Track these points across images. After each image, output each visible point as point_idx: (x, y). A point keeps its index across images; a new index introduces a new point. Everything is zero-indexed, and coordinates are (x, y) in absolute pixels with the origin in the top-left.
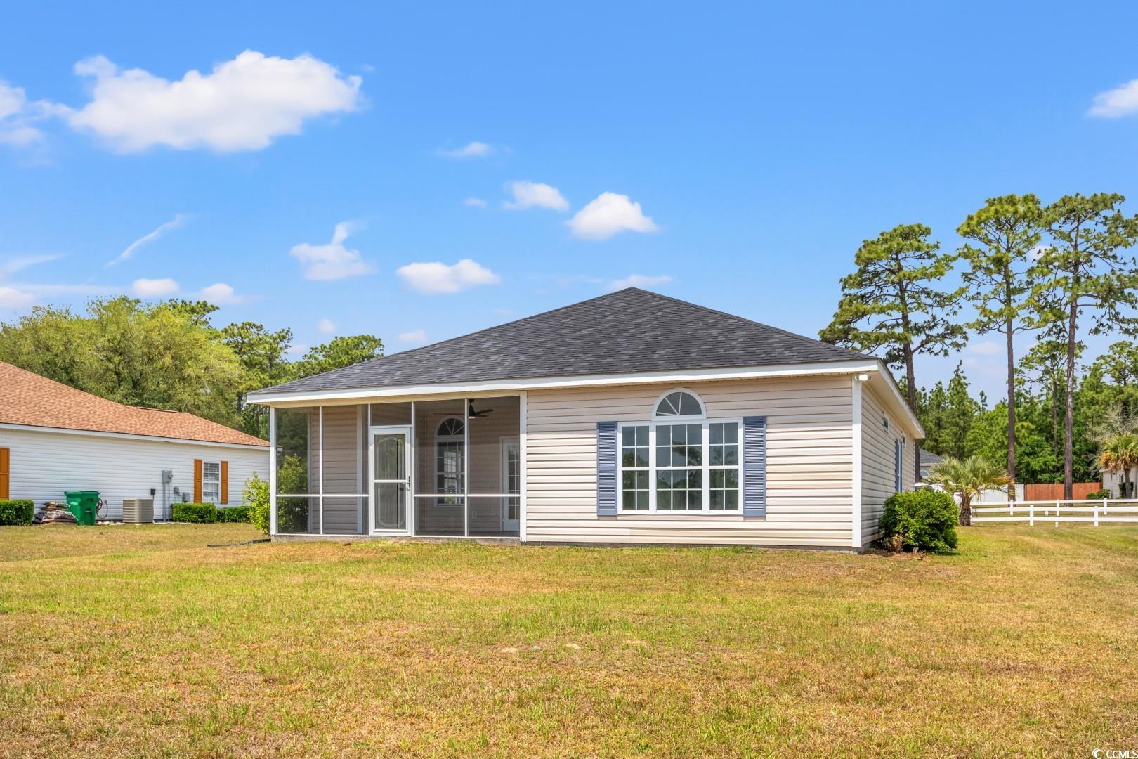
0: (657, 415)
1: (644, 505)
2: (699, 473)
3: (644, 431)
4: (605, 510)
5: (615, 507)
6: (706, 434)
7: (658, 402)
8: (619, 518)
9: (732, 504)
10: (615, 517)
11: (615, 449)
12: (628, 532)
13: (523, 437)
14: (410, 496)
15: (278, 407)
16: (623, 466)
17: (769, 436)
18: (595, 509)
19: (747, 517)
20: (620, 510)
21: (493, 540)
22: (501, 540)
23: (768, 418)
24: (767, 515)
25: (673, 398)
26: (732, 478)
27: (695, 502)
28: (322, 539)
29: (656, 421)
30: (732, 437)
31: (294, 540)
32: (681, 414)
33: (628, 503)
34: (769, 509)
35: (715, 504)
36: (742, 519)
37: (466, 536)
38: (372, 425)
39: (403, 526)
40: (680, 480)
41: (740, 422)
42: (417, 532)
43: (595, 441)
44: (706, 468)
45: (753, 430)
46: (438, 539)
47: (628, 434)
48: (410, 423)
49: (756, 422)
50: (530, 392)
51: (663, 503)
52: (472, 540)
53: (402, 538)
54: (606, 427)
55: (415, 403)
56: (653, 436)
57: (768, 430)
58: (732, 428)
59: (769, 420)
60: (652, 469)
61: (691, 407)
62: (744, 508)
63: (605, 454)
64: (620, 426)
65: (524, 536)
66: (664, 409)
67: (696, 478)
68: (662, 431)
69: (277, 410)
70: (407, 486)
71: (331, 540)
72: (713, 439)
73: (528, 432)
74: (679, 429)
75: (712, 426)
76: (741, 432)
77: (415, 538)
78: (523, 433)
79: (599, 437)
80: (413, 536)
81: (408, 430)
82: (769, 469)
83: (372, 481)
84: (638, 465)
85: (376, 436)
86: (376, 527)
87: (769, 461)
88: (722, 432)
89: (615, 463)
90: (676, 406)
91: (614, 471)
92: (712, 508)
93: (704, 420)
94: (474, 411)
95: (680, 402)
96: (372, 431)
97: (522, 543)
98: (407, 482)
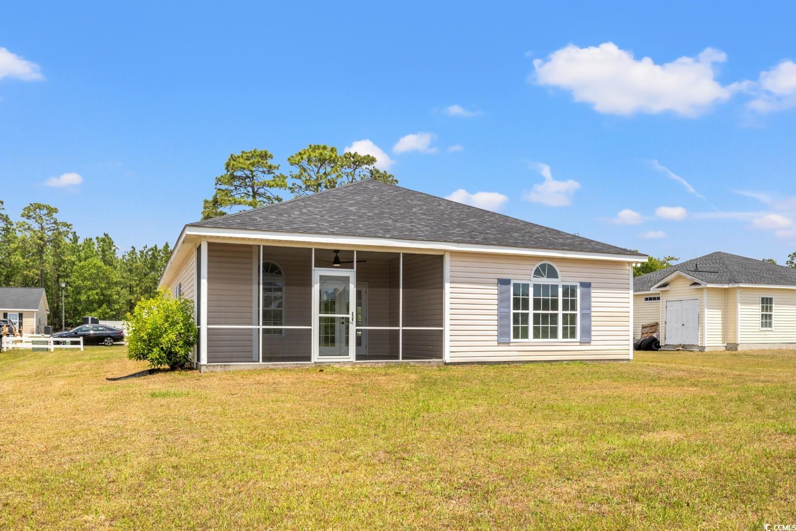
0: (534, 277)
1: (525, 335)
2: (557, 316)
3: (526, 286)
4: (503, 339)
5: (509, 337)
6: (560, 291)
7: (534, 269)
8: (511, 344)
9: (573, 335)
10: (508, 343)
11: (508, 298)
12: (517, 354)
13: (447, 287)
14: (353, 328)
15: (210, 241)
16: (514, 309)
17: (593, 295)
18: (496, 338)
19: (581, 343)
20: (512, 339)
21: (423, 362)
22: (429, 362)
23: (592, 284)
24: (592, 342)
25: (543, 266)
26: (573, 319)
27: (554, 334)
28: (263, 367)
29: (533, 281)
30: (573, 294)
32: (547, 277)
33: (516, 336)
34: (593, 338)
35: (565, 336)
36: (579, 344)
37: (401, 360)
38: (315, 266)
39: (346, 353)
41: (578, 285)
42: (358, 357)
43: (496, 292)
44: (560, 312)
45: (586, 289)
46: (378, 363)
47: (516, 286)
48: (352, 268)
49: (586, 285)
50: (453, 253)
52: (406, 363)
53: (345, 363)
54: (504, 282)
55: (357, 252)
56: (531, 290)
57: (592, 291)
58: (574, 288)
59: (592, 285)
60: (531, 312)
61: (553, 274)
62: (581, 337)
63: (502, 300)
64: (512, 282)
65: (447, 357)
66: (538, 273)
67: (554, 319)
68: (537, 287)
69: (210, 244)
70: (350, 320)
72: (563, 294)
73: (451, 282)
74: (546, 287)
76: (578, 291)
77: (357, 363)
78: (447, 282)
79: (500, 290)
80: (355, 361)
81: (351, 274)
82: (593, 314)
83: (316, 314)
84: (522, 310)
85: (320, 276)
86: (320, 356)
87: (593, 309)
88: (569, 291)
89: (509, 307)
90: (544, 271)
91: (509, 312)
92: (563, 337)
93: (560, 282)
94: (341, 260)
95: (547, 270)
96: (317, 273)
97: (446, 364)
98: (350, 316)
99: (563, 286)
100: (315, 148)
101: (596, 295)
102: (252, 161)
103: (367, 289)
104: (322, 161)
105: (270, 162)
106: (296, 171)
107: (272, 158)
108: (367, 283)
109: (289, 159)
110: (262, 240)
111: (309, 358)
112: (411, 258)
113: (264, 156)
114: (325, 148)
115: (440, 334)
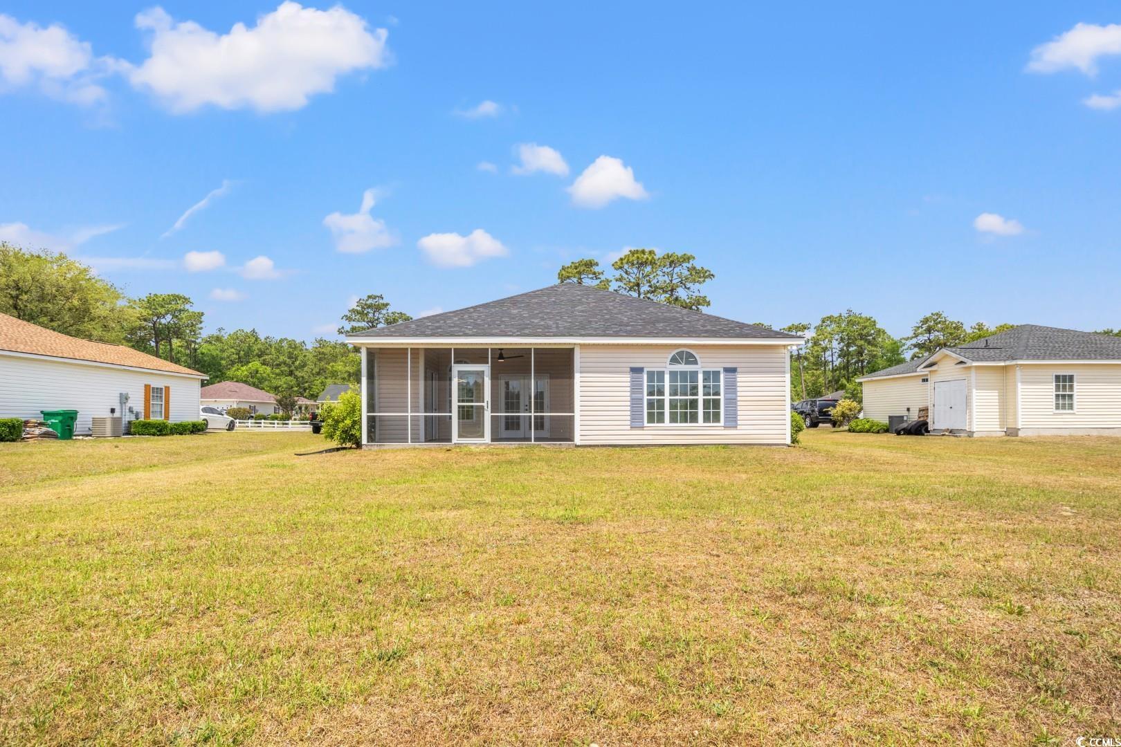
0: (670, 364)
1: (661, 419)
2: (696, 401)
3: (661, 374)
4: (636, 423)
5: (643, 422)
6: (700, 377)
7: (670, 357)
8: (645, 429)
9: (717, 420)
10: (642, 428)
11: (642, 385)
12: (651, 437)
13: (578, 377)
14: (488, 415)
16: (648, 396)
17: (738, 379)
18: (629, 423)
19: (725, 427)
20: (646, 424)
21: (554, 443)
22: (560, 444)
23: (738, 369)
24: (739, 426)
25: (680, 354)
26: (716, 404)
27: (694, 418)
28: (412, 446)
29: (669, 368)
30: (717, 379)
31: (385, 448)
32: (685, 365)
33: (651, 420)
34: (739, 422)
35: (706, 419)
36: (723, 428)
37: (533, 442)
38: (454, 363)
39: (482, 436)
40: (684, 405)
41: (722, 370)
42: (493, 440)
43: (629, 379)
44: (701, 398)
45: (730, 375)
46: (512, 444)
47: (650, 374)
48: (488, 363)
49: (731, 370)
50: (582, 346)
51: (673, 419)
52: (538, 445)
53: (481, 444)
54: (637, 371)
55: (491, 349)
56: (667, 377)
57: (738, 376)
58: (717, 374)
60: (667, 398)
61: (690, 359)
62: (725, 422)
63: (635, 387)
64: (645, 370)
65: (578, 440)
66: (674, 360)
67: (694, 404)
68: (673, 375)
69: (368, 349)
70: (486, 408)
71: (420, 447)
72: (705, 380)
73: (581, 372)
74: (684, 374)
75: (704, 373)
76: (722, 376)
77: (491, 444)
78: (578, 373)
79: (632, 378)
81: (486, 368)
82: (739, 398)
83: (455, 404)
84: (657, 395)
85: (459, 371)
86: (459, 437)
87: (739, 394)
88: (711, 376)
89: (642, 393)
90: (682, 359)
91: (642, 399)
92: (704, 422)
93: (700, 368)
94: (505, 356)
95: (686, 357)
96: (456, 368)
97: (577, 446)
98: (485, 404)
99: (704, 372)
100: (633, 253)
101: (741, 378)
102: (578, 270)
103: (549, 381)
104: (642, 264)
105: (596, 269)
106: (618, 273)
107: (597, 265)
108: (548, 375)
109: (613, 265)
110: (408, 344)
111: (449, 440)
112: (542, 353)
113: (590, 264)
114: (643, 252)
115: (572, 419)
